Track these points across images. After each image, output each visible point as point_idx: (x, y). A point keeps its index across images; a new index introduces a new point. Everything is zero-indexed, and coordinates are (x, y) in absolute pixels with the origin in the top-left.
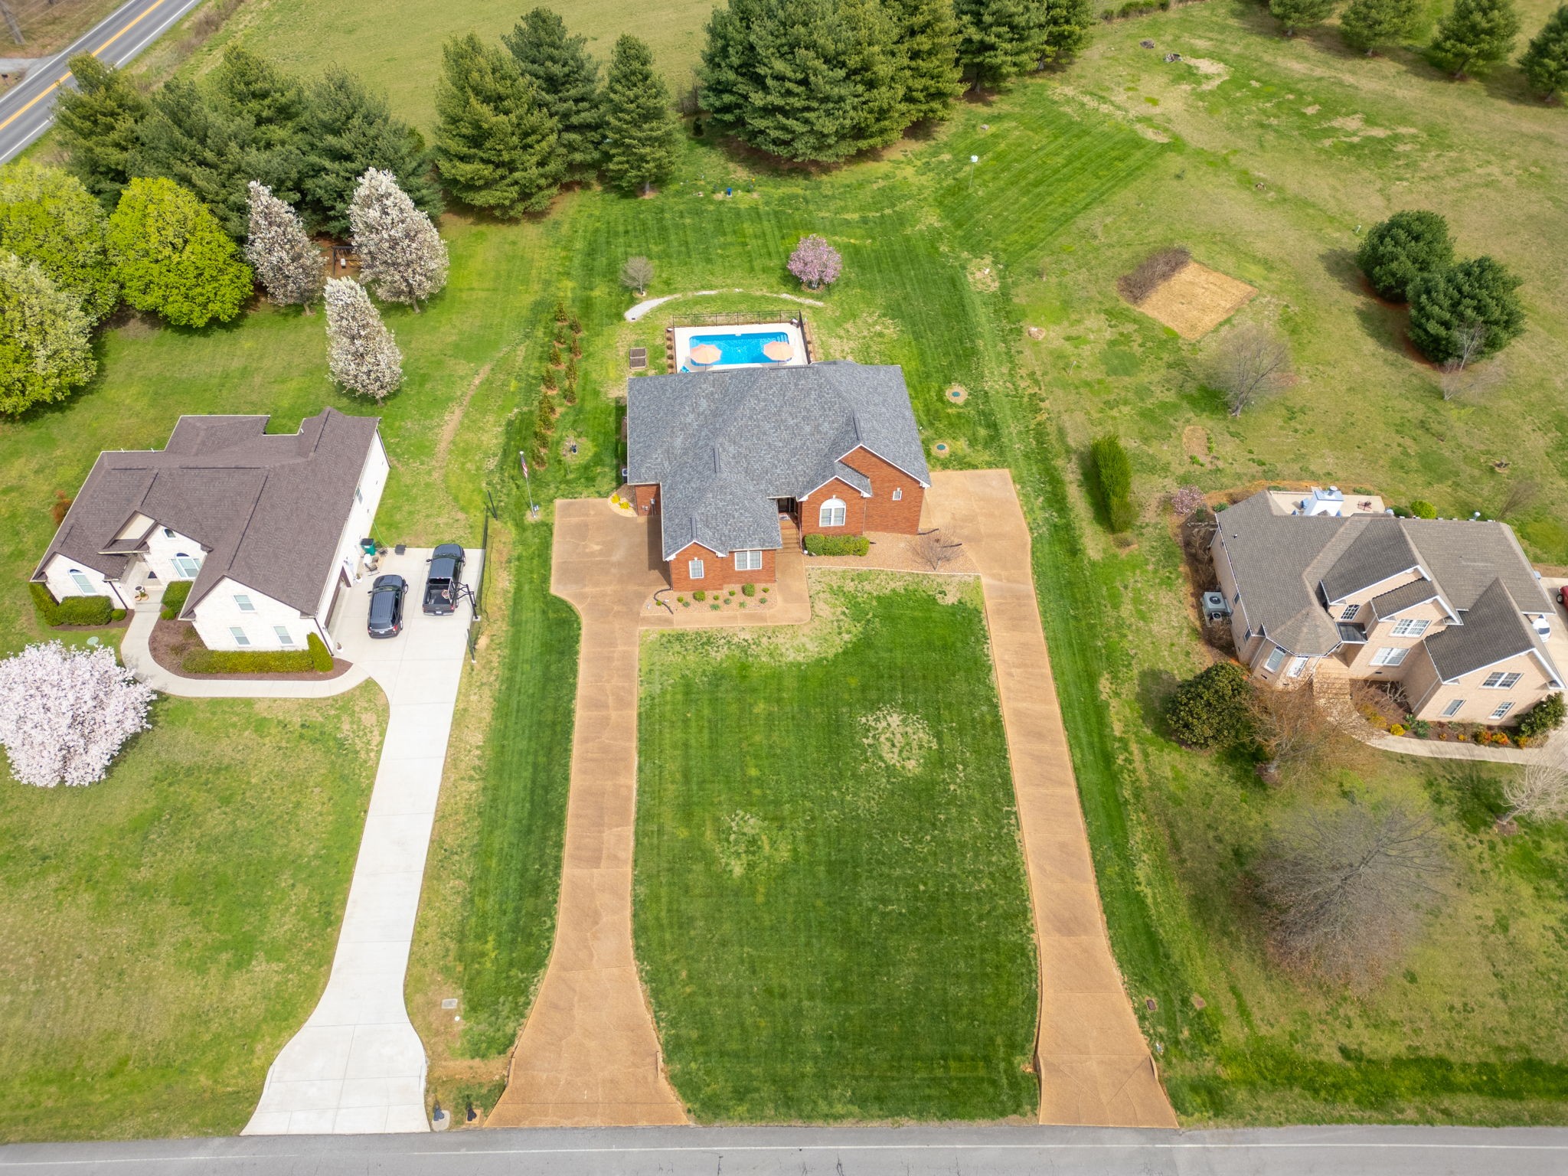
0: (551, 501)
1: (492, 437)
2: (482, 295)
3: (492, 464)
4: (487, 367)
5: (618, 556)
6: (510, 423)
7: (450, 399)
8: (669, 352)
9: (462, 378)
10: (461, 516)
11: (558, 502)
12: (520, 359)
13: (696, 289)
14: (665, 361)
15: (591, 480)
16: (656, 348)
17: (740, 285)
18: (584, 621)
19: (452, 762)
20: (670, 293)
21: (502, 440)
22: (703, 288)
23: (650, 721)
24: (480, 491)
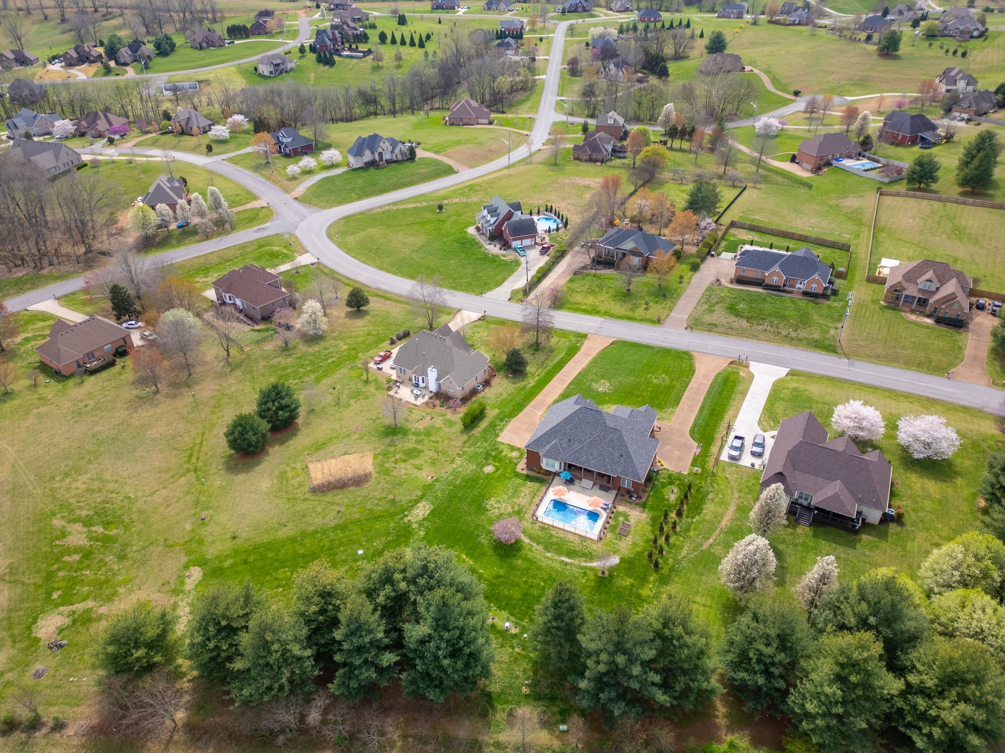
0: (689, 474)
1: (709, 508)
2: (698, 599)
3: (710, 496)
4: (704, 547)
5: (669, 447)
6: (699, 514)
7: (727, 533)
8: (608, 526)
9: (719, 544)
10: (728, 476)
11: (686, 473)
12: (686, 548)
13: (571, 564)
14: (612, 522)
15: (670, 476)
16: (613, 532)
17: (545, 557)
18: (688, 432)
19: (738, 409)
20: (586, 568)
21: (704, 506)
22: (566, 564)
23: (677, 402)
24: (718, 485)
